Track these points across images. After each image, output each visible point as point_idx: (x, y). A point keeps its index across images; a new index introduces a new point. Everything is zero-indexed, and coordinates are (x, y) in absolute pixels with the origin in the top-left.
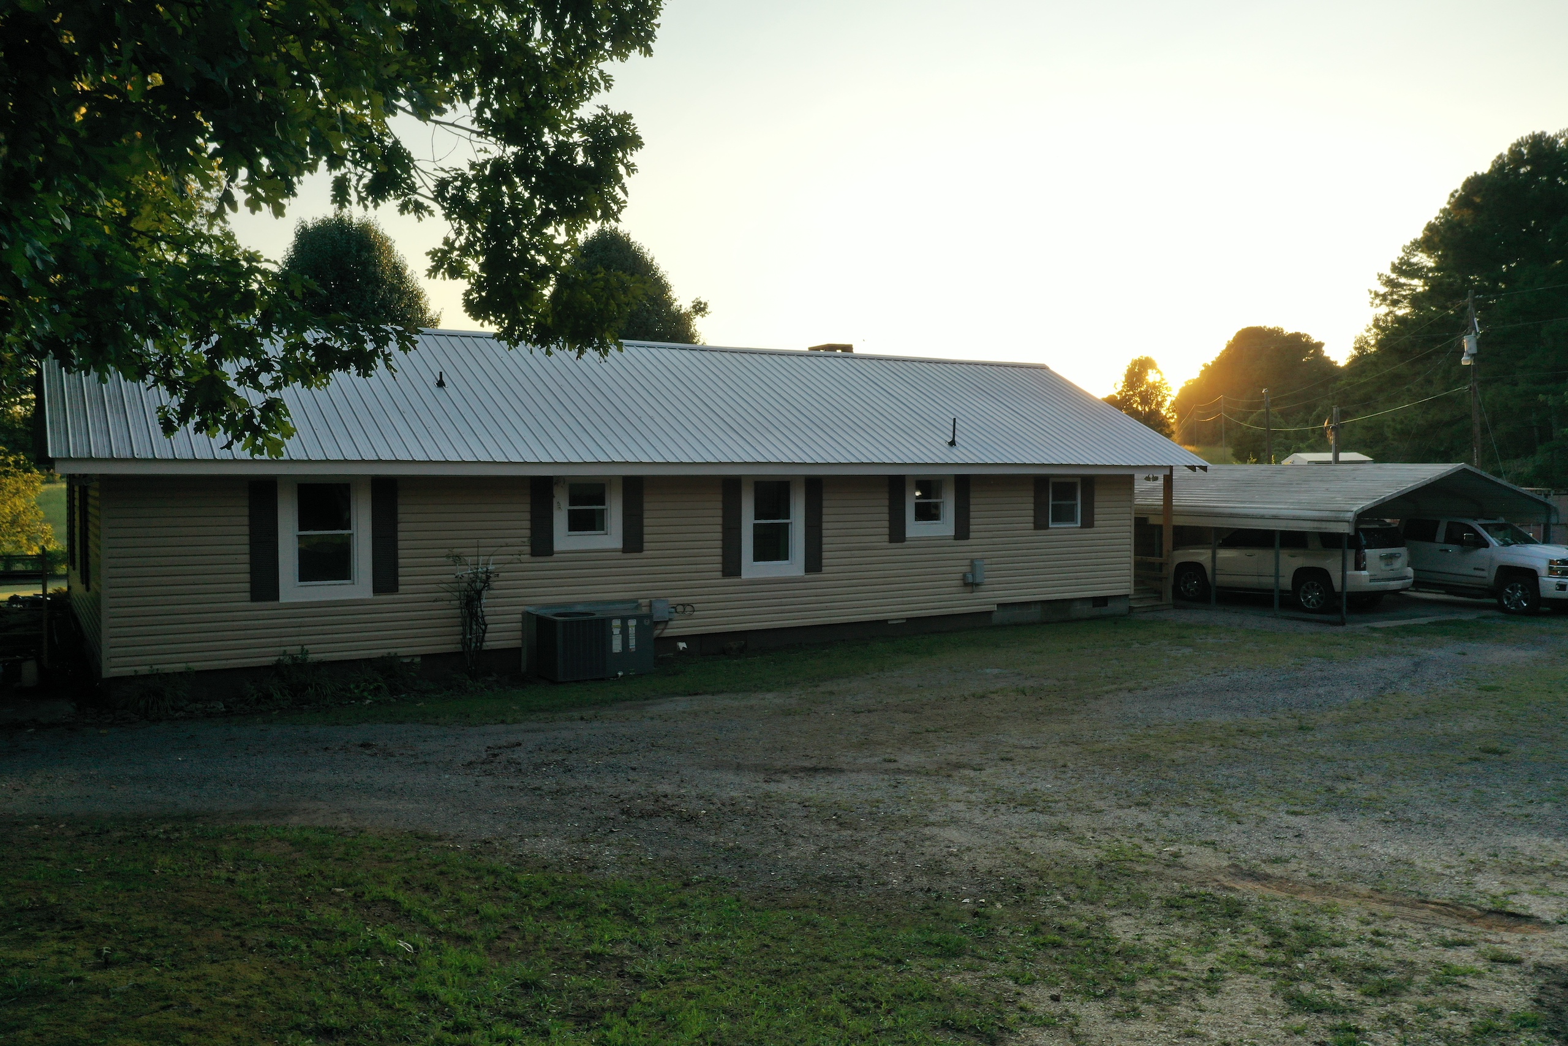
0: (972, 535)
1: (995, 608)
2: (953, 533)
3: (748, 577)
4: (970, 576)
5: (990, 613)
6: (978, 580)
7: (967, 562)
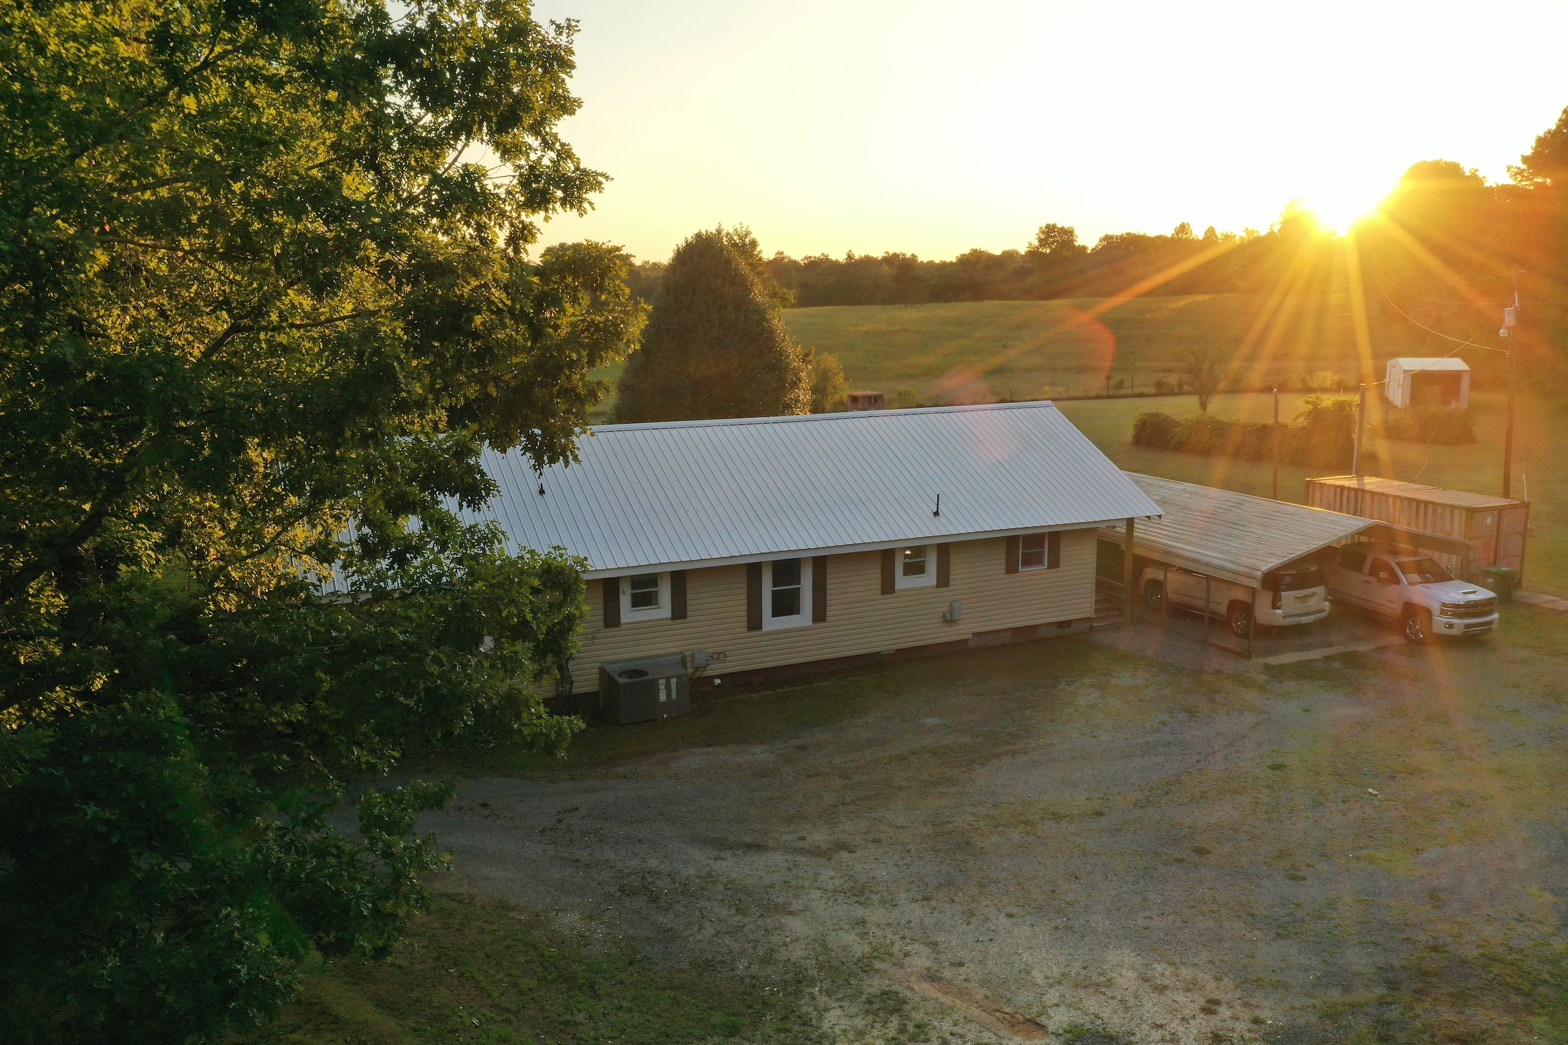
0: (951, 583)
1: (970, 636)
2: (935, 583)
3: (769, 629)
4: (948, 615)
5: (967, 640)
6: (955, 618)
7: (948, 604)
